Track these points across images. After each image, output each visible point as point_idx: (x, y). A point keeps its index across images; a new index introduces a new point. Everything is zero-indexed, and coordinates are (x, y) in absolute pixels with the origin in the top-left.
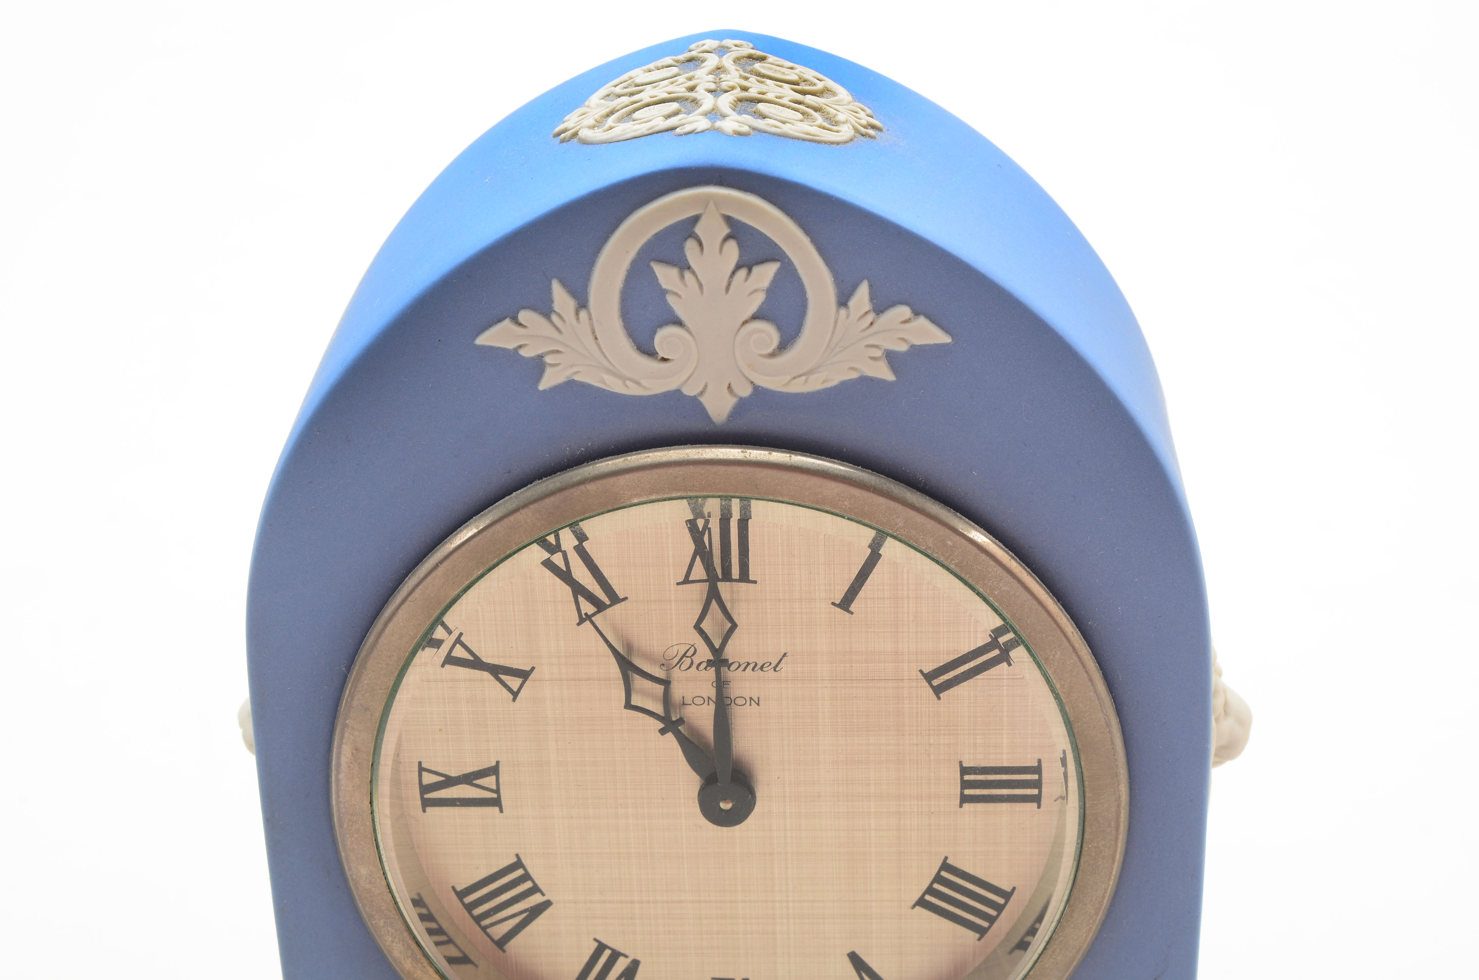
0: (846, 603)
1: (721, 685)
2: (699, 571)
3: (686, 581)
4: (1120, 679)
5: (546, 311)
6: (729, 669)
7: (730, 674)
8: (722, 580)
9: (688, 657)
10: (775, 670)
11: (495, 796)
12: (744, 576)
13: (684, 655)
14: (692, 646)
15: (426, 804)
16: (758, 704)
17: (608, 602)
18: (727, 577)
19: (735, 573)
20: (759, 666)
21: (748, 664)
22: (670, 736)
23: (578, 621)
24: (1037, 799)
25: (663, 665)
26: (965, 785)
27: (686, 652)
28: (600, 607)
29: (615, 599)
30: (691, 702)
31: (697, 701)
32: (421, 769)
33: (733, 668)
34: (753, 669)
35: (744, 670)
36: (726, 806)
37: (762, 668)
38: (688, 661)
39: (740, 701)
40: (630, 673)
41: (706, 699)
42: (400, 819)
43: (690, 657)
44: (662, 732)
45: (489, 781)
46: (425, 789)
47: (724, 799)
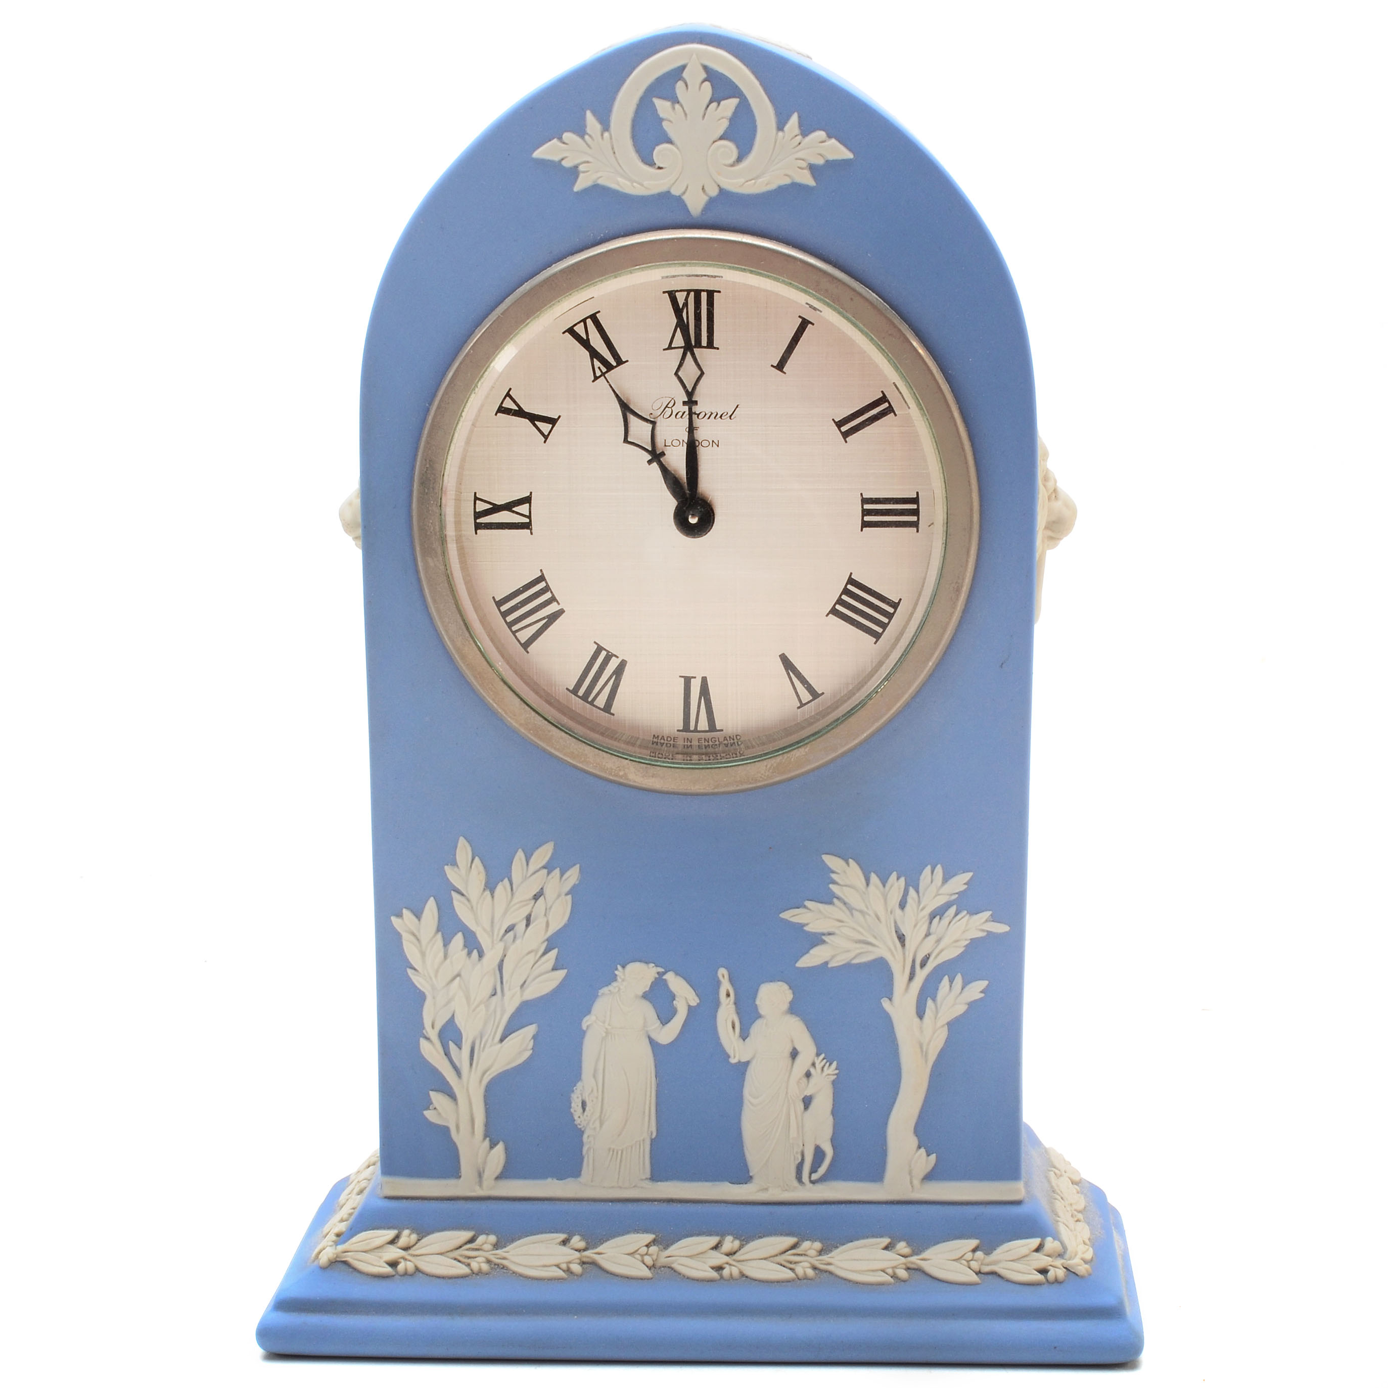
0: (780, 366)
1: (691, 429)
2: (679, 341)
3: (670, 347)
4: (972, 416)
5: (581, 131)
6: (698, 417)
7: (697, 422)
8: (696, 346)
9: (669, 408)
10: (730, 418)
11: (527, 520)
12: (710, 345)
13: (667, 407)
14: (673, 399)
15: (478, 526)
16: (718, 446)
17: (614, 364)
18: (698, 344)
19: (704, 342)
20: (719, 416)
21: (712, 413)
22: (655, 465)
23: (593, 379)
24: (915, 525)
25: (651, 414)
26: (866, 512)
27: (668, 404)
28: (609, 367)
29: (620, 362)
30: (670, 444)
31: (676, 443)
32: (476, 499)
33: (701, 416)
34: (715, 418)
35: (709, 418)
36: (693, 520)
37: (721, 417)
38: (668, 411)
39: (705, 444)
40: (628, 414)
41: (681, 441)
42: (459, 539)
43: (671, 408)
44: (650, 462)
45: (523, 509)
46: (478, 515)
47: (693, 516)
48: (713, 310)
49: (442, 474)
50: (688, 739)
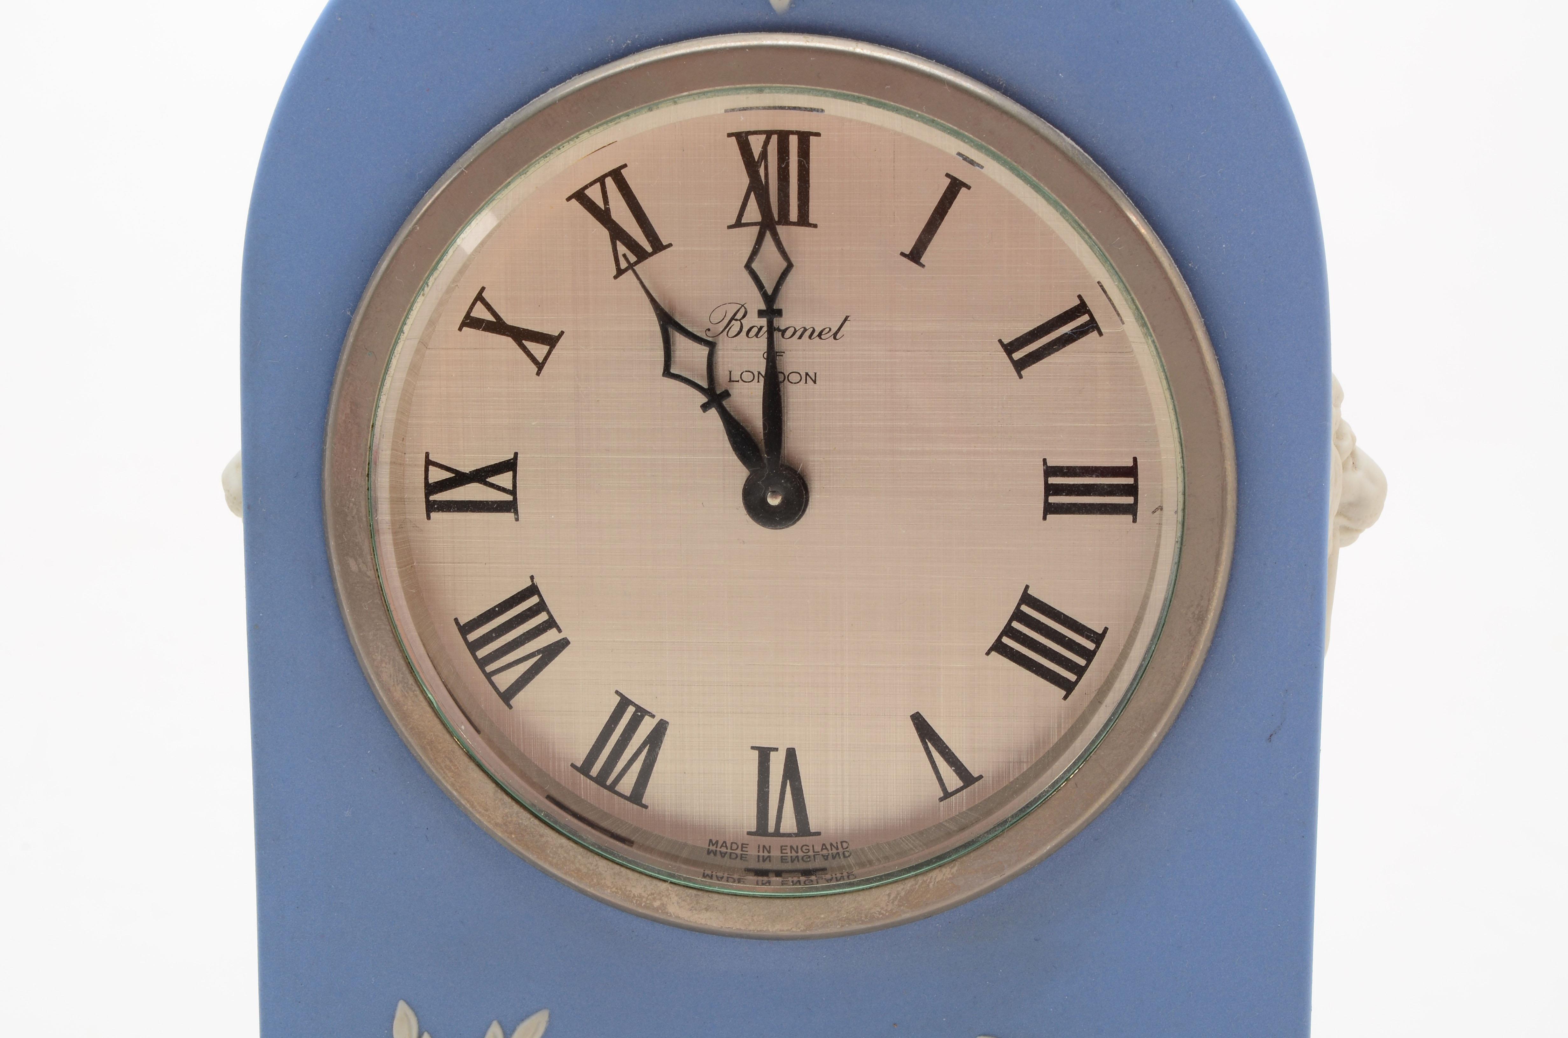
0: (915, 255)
1: (772, 356)
2: (753, 213)
3: (738, 224)
4: (1226, 338)
6: (783, 336)
7: (783, 344)
8: (779, 223)
9: (737, 320)
10: (835, 338)
11: (509, 498)
12: (804, 220)
13: (733, 319)
14: (743, 306)
15: (432, 507)
16: (815, 382)
17: (649, 249)
18: (784, 219)
19: (794, 216)
20: (816, 334)
21: (805, 330)
22: (713, 412)
23: (614, 273)
24: (1131, 510)
25: (709, 330)
26: (1050, 490)
27: (735, 314)
28: (642, 255)
29: (658, 246)
30: (738, 378)
31: (746, 376)
32: (429, 463)
33: (788, 333)
34: (810, 337)
35: (800, 338)
36: (774, 501)
37: (820, 335)
38: (736, 326)
39: (794, 378)
40: (670, 330)
41: (756, 374)
42: (399, 528)
43: (740, 320)
44: (705, 407)
45: (504, 480)
46: (431, 488)
47: (774, 493)
48: (808, 163)
49: (371, 424)
50: (764, 847)
